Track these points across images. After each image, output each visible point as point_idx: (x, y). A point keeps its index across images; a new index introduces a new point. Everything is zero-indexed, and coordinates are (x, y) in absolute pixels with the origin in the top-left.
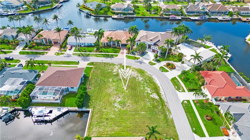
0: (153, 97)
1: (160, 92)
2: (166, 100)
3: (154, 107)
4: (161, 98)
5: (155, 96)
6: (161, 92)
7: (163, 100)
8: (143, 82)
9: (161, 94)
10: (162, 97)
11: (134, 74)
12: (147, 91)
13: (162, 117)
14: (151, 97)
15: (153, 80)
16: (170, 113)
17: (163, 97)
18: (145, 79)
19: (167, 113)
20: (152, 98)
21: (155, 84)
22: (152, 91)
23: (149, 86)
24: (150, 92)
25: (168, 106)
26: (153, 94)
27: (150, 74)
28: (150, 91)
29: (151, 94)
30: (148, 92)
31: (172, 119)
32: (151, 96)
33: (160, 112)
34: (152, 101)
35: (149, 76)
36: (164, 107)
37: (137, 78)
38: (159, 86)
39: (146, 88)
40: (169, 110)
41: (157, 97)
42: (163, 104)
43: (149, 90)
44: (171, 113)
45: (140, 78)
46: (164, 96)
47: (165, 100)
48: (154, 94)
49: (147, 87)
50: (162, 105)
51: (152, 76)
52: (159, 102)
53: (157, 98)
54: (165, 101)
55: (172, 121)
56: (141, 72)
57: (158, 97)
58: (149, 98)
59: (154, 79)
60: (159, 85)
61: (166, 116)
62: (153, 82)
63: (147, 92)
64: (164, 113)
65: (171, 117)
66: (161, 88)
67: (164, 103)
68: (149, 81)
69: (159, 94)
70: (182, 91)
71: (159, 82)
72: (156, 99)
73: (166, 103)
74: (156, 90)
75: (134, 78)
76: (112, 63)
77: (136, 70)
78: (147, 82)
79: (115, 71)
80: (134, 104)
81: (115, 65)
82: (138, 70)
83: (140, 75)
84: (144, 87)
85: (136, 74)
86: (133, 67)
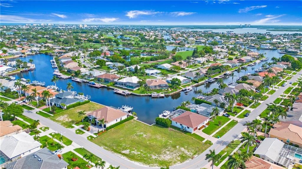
0: (126, 150)
3: (119, 146)
4: (120, 153)
5: (127, 152)
6: (125, 157)
8: (147, 155)
11: (165, 156)
13: (108, 144)
14: (128, 149)
16: (105, 149)
17: (119, 155)
18: (151, 159)
19: (106, 148)
20: (126, 149)
21: (136, 160)
22: (132, 154)
23: (139, 155)
24: (132, 152)
25: (110, 151)
27: (154, 167)
29: (130, 151)
31: (101, 147)
32: (129, 150)
33: (112, 146)
34: (124, 148)
36: (112, 150)
37: (157, 155)
39: (140, 153)
40: (107, 150)
41: (124, 152)
43: (135, 153)
45: (156, 157)
47: (116, 154)
48: (128, 153)
50: (114, 150)
51: (150, 167)
52: (119, 150)
55: (100, 146)
57: (123, 153)
60: (133, 162)
61: (106, 145)
63: (134, 151)
64: (109, 147)
65: (102, 147)
66: (129, 161)
67: (115, 152)
68: (145, 160)
69: (124, 155)
71: (136, 164)
72: (123, 150)
73: (113, 153)
74: (131, 157)
75: (159, 153)
76: (199, 154)
77: (171, 162)
78: (145, 157)
79: (183, 149)
80: (132, 139)
81: (195, 154)
82: (169, 163)
83: (160, 160)
84: (141, 152)
85: (163, 158)
86: (178, 163)
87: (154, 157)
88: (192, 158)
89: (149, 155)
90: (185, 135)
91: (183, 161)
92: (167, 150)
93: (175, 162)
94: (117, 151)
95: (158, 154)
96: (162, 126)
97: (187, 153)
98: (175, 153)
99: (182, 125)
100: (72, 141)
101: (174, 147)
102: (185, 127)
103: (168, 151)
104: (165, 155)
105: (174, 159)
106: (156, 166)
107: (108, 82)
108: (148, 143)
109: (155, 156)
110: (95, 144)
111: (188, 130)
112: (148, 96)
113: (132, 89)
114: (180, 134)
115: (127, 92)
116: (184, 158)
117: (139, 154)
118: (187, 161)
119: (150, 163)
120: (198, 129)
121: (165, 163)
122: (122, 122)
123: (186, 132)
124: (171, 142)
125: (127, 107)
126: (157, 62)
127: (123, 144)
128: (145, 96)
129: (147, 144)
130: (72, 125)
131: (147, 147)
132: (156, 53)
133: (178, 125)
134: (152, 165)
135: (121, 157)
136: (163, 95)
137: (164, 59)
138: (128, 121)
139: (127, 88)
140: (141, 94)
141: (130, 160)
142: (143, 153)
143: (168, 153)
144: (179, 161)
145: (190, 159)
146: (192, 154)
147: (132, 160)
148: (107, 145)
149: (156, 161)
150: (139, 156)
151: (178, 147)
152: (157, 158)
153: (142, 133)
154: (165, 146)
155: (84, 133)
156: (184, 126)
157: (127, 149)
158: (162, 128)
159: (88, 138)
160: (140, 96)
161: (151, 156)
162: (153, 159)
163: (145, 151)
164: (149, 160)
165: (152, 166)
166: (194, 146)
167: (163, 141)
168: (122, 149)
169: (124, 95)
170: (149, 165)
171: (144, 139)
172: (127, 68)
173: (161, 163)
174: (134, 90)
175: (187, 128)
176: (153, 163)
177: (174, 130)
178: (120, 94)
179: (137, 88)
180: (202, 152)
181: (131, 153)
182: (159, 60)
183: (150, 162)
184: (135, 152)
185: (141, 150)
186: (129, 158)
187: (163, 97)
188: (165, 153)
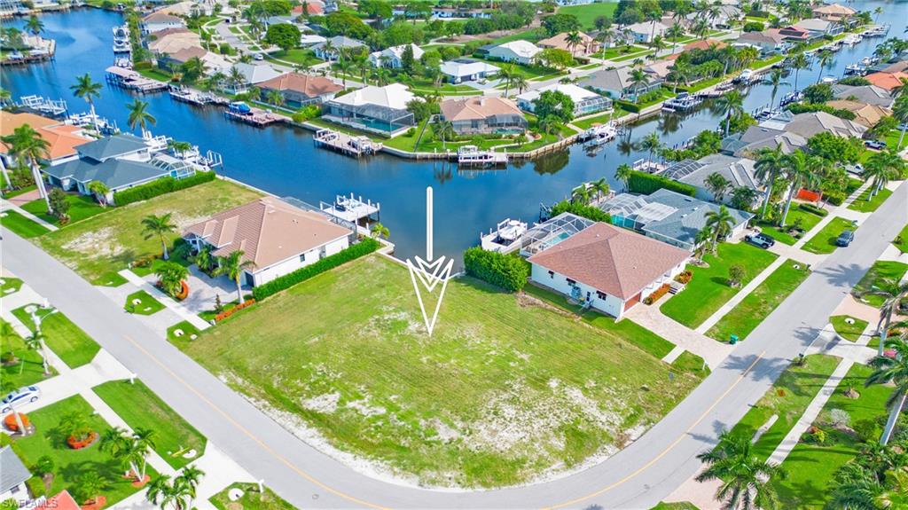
0: (326, 395)
1: (320, 431)
2: (271, 415)
3: (296, 372)
4: (296, 409)
5: (325, 404)
6: (314, 430)
7: (281, 410)
8: (416, 423)
9: (309, 426)
10: (295, 417)
11: (496, 431)
12: (366, 400)
13: (251, 363)
14: (333, 392)
15: (393, 464)
16: (233, 386)
17: (290, 419)
18: (429, 444)
19: (240, 380)
20: (324, 390)
21: (362, 449)
22: (351, 413)
23: (380, 423)
24: (350, 405)
25: (252, 400)
26: (335, 404)
27: (439, 489)
28: (358, 407)
29: (341, 402)
30: (362, 401)
31: (216, 375)
32: (337, 394)
33: (267, 371)
34: (315, 383)
36: (263, 391)
37: (460, 425)
38: (342, 453)
39: (382, 411)
40: (242, 390)
41: (312, 404)
42: (273, 395)
43: (364, 411)
44: (229, 385)
45: (455, 434)
46: (291, 426)
47: (276, 412)
48: (332, 410)
49: (384, 417)
50: (273, 392)
51: (421, 485)
52: (293, 394)
53: (309, 401)
54: (273, 410)
55: (214, 370)
56: (488, 466)
57: (310, 408)
58: (336, 384)
59: (396, 469)
60: (347, 458)
61: (240, 369)
62: (382, 454)
63: (360, 398)
64: (254, 376)
65: (222, 377)
66: (330, 450)
67: (273, 402)
68: (403, 448)
69: (314, 418)
70: (224, 493)
71: (357, 469)
72: (310, 396)
73: (265, 406)
74: (340, 430)
75: (470, 414)
76: (649, 422)
77: (520, 463)
78: (405, 435)
79: (576, 395)
80: (359, 343)
81: (631, 421)
82: (514, 469)
83: (473, 447)
84: (391, 407)
85: (489, 439)
86: (554, 467)
87: (444, 434)
88: (620, 445)
89: (422, 422)
90: (587, 325)
91: (579, 460)
92: (505, 396)
93: (540, 464)
94: (282, 400)
95: (463, 420)
96: (493, 283)
97: (597, 414)
98: (542, 415)
99: (574, 282)
100: (100, 343)
101: (540, 382)
102: (589, 294)
103: (512, 401)
104: (494, 426)
105: (536, 445)
106: (453, 483)
107: (298, 104)
108: (424, 360)
109: (452, 426)
110: (196, 364)
111: (599, 304)
112: (446, 159)
113: (387, 133)
114: (564, 320)
115: (365, 143)
116: (580, 441)
117: (378, 418)
118: (597, 460)
119: (427, 464)
120: (645, 302)
121: (494, 464)
122: (326, 264)
123: (591, 313)
124: (524, 357)
125: (357, 203)
126: (489, 36)
127: (317, 363)
128: (434, 159)
129: (418, 366)
130: (120, 273)
131: (418, 380)
132: (488, 10)
133: (559, 283)
134: (433, 474)
135: (295, 430)
136: (501, 157)
137: (514, 27)
138: (353, 258)
139: (368, 129)
140: (419, 154)
141: (336, 447)
142: (398, 409)
143: (509, 411)
144: (560, 454)
145: (611, 449)
146: (618, 420)
147: (343, 450)
148: (245, 369)
149: (454, 452)
150: (376, 428)
151: (553, 384)
152: (460, 441)
153: (403, 316)
154: (499, 380)
155: (161, 307)
156: (585, 288)
157: (327, 391)
158: (489, 295)
159: (170, 331)
160: (414, 159)
161: (432, 431)
162: (438, 443)
163: (408, 398)
164: (424, 450)
165: (433, 482)
166: (626, 383)
167: (493, 352)
168: (307, 388)
169: (353, 156)
170: (417, 473)
171: (412, 340)
172: (377, 54)
173: (475, 465)
174: (393, 136)
175: (594, 297)
176: (437, 468)
177: (541, 303)
178: (339, 151)
179: (405, 131)
180: (664, 413)
181: (346, 410)
182: (496, 33)
183: (425, 460)
184: (364, 404)
185: (392, 398)
186: (330, 437)
187: (501, 165)
188: (495, 413)
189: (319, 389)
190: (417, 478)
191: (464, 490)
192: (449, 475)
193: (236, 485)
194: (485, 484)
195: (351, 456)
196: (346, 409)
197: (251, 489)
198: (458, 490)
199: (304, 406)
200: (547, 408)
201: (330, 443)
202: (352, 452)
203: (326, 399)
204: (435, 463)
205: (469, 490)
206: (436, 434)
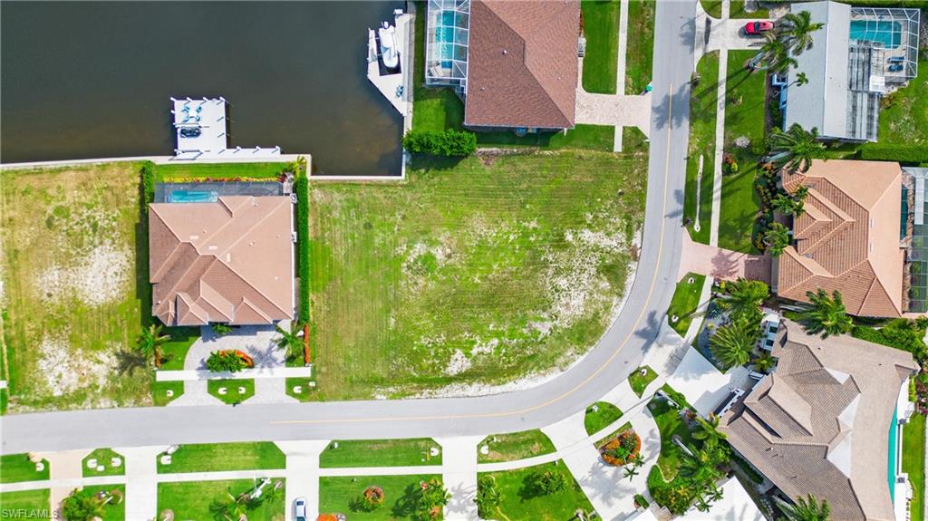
0: (454, 357)
1: (479, 382)
2: (441, 395)
3: (415, 357)
4: (449, 380)
5: (458, 364)
6: (475, 385)
7: (442, 388)
8: (522, 334)
9: (470, 384)
10: (456, 386)
11: (567, 304)
12: (479, 342)
13: (379, 371)
14: (454, 351)
15: (538, 370)
16: (394, 397)
17: (455, 390)
18: (541, 342)
19: (391, 389)
20: (448, 355)
21: (513, 374)
23: (504, 351)
24: (474, 351)
25: (418, 395)
26: (466, 359)
27: (573, 365)
28: (480, 350)
29: (467, 355)
30: (478, 344)
31: (373, 398)
32: (458, 351)
33: (397, 369)
34: (436, 354)
35: (561, 360)
36: (415, 385)
37: (545, 315)
38: (506, 385)
39: (496, 341)
40: (403, 395)
41: (453, 369)
42: (425, 382)
43: (487, 350)
44: (391, 398)
45: (549, 324)
46: (461, 393)
47: (442, 392)
48: (469, 364)
49: (501, 344)
50: (420, 381)
51: (562, 371)
52: (434, 372)
53: (449, 369)
54: (438, 391)
55: (366, 397)
56: (583, 331)
57: (456, 373)
58: (448, 344)
59: (542, 372)
60: (510, 386)
61: (380, 382)
62: (526, 369)
63: (474, 342)
64: (392, 379)
65: (378, 397)
66: (498, 389)
67: (431, 387)
68: (532, 356)
69: (462, 377)
70: (480, 454)
71: (524, 388)
72: (445, 366)
73: (430, 393)
74: (488, 373)
75: (545, 305)
76: (639, 222)
77: (596, 315)
78: (524, 346)
79: (587, 235)
80: (423, 300)
81: (629, 233)
82: (597, 322)
83: (565, 326)
84: (498, 335)
85: (569, 313)
86: (614, 303)
87: (544, 329)
88: (636, 258)
89: (525, 331)
90: (547, 152)
91: (622, 287)
93: (607, 308)
94: (434, 381)
95: (544, 310)
97: (609, 242)
98: (583, 271)
101: (560, 244)
103: (558, 272)
104: (563, 301)
105: (595, 296)
106: (575, 356)
108: (477, 280)
109: (542, 320)
114: (529, 160)
116: (614, 271)
117: (499, 348)
118: (631, 280)
119: (554, 356)
121: (585, 328)
124: (533, 224)
127: (419, 339)
129: (479, 289)
130: (159, 379)
131: (490, 301)
135: (466, 393)
141: (499, 384)
142: (503, 333)
143: (562, 282)
144: (611, 292)
145: (633, 265)
146: (622, 236)
147: (504, 383)
148: (382, 379)
149: (559, 337)
150: (505, 355)
151: (569, 237)
152: (555, 327)
153: (420, 249)
154: (536, 260)
155: (249, 383)
157: (450, 354)
159: (290, 392)
161: (535, 333)
162: (546, 337)
163: (500, 320)
164: (543, 349)
165: (566, 364)
166: (607, 198)
167: (512, 237)
168: (437, 362)
170: (554, 365)
171: (452, 269)
173: (577, 336)
176: (560, 354)
177: (499, 150)
180: (643, 209)
183: (551, 354)
184: (481, 345)
185: (491, 328)
186: (489, 381)
188: (557, 291)
189: (446, 357)
190: (557, 368)
191: (584, 356)
192: (569, 354)
193: (479, 447)
194: (591, 344)
195: (512, 383)
196: (476, 357)
197: (488, 442)
198: (582, 358)
199: (451, 374)
200: (580, 261)
201: (493, 385)
202: (510, 380)
203: (457, 360)
204: (557, 352)
205: (587, 354)
206: (540, 333)
